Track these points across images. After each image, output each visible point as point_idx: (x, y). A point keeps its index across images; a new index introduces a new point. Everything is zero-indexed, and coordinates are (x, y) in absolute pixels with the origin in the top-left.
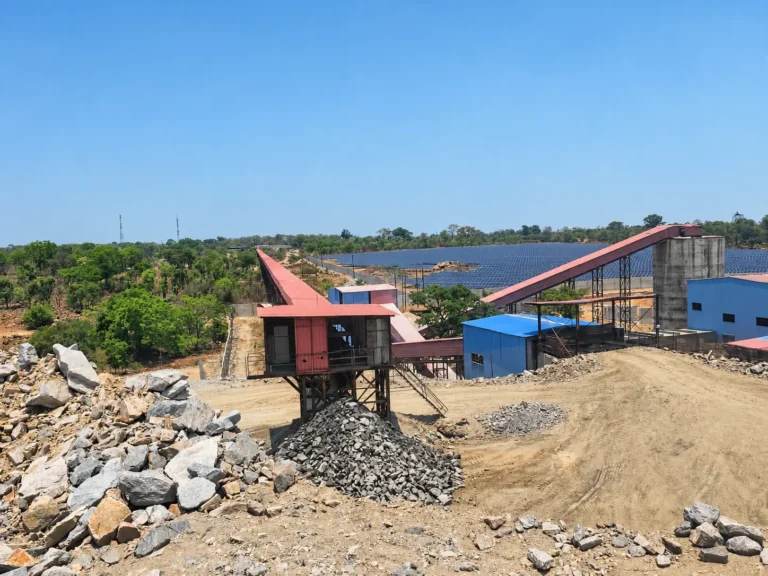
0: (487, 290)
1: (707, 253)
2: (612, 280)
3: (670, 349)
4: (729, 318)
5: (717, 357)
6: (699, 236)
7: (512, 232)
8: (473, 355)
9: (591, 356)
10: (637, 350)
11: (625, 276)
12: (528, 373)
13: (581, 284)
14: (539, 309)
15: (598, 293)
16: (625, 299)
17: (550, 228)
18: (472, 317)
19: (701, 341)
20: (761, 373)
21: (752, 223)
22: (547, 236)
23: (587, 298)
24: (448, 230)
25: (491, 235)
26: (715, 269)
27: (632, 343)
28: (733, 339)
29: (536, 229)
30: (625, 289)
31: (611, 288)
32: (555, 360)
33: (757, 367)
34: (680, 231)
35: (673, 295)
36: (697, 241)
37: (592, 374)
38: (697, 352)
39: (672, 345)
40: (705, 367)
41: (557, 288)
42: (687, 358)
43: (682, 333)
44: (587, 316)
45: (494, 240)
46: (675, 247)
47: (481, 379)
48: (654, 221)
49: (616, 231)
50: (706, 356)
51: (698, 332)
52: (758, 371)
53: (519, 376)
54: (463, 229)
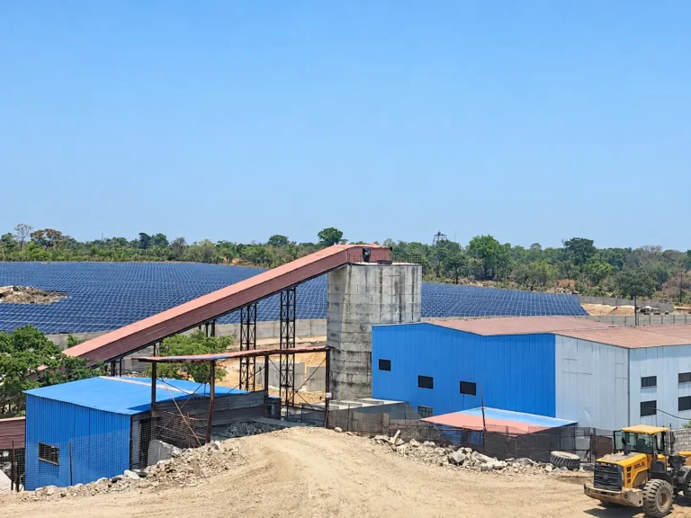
0: (76, 336)
1: (399, 287)
2: (269, 324)
3: (344, 431)
4: (426, 382)
5: (407, 441)
6: (389, 263)
7: (122, 242)
8: (42, 447)
9: (232, 443)
10: (297, 432)
11: (287, 316)
12: (132, 475)
13: (224, 329)
14: (154, 368)
15: (248, 343)
16: (287, 353)
17: (182, 240)
18: (45, 381)
19: (386, 416)
20: (461, 463)
21: (455, 247)
22: (177, 252)
23: (231, 351)
24: (14, 233)
25: (88, 246)
26: (408, 310)
27: (292, 421)
28: (430, 414)
29: (161, 239)
30: (287, 338)
31: (268, 336)
32: (176, 451)
33: (457, 455)
34: (366, 254)
35: (353, 348)
36: (386, 270)
37: (230, 472)
38: (381, 433)
39: (347, 423)
40: (390, 457)
41: (187, 334)
42: (365, 443)
43: (365, 405)
44: (230, 379)
45: (94, 252)
46: (357, 278)
47: (51, 489)
48: (332, 237)
49: (280, 247)
50: (392, 440)
51: (386, 402)
52: (458, 460)
53: (114, 482)
54: (40, 233)
